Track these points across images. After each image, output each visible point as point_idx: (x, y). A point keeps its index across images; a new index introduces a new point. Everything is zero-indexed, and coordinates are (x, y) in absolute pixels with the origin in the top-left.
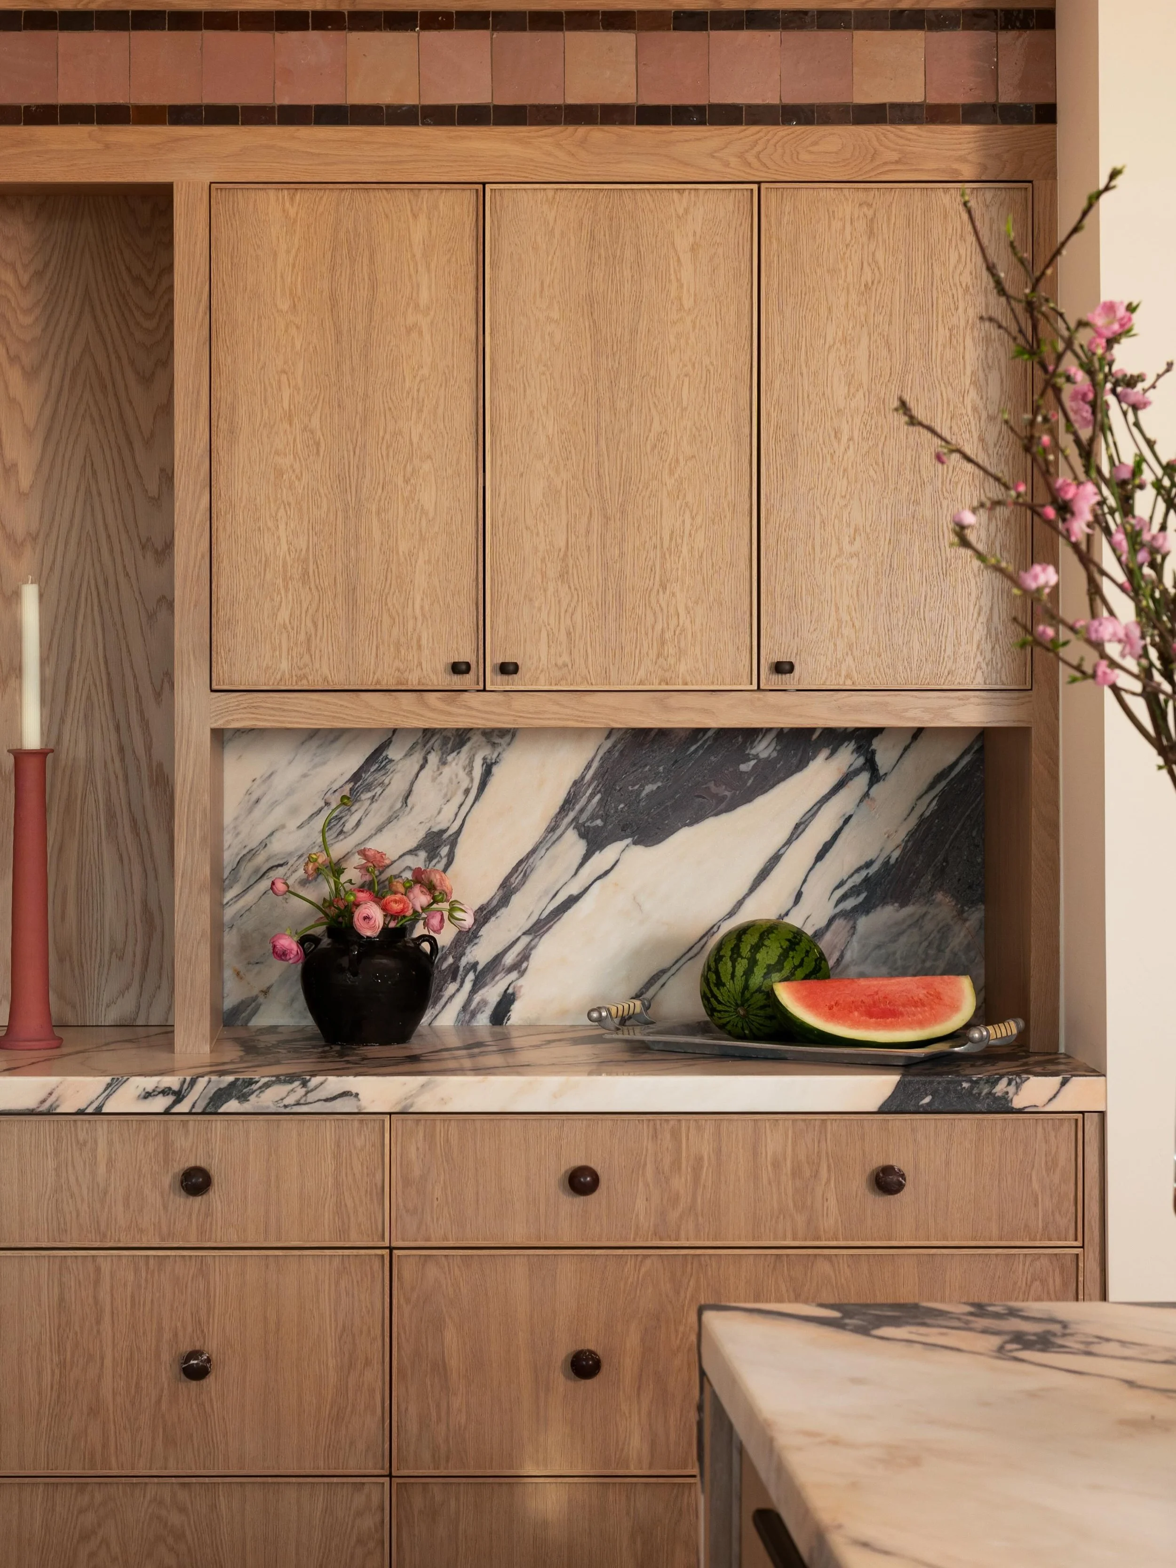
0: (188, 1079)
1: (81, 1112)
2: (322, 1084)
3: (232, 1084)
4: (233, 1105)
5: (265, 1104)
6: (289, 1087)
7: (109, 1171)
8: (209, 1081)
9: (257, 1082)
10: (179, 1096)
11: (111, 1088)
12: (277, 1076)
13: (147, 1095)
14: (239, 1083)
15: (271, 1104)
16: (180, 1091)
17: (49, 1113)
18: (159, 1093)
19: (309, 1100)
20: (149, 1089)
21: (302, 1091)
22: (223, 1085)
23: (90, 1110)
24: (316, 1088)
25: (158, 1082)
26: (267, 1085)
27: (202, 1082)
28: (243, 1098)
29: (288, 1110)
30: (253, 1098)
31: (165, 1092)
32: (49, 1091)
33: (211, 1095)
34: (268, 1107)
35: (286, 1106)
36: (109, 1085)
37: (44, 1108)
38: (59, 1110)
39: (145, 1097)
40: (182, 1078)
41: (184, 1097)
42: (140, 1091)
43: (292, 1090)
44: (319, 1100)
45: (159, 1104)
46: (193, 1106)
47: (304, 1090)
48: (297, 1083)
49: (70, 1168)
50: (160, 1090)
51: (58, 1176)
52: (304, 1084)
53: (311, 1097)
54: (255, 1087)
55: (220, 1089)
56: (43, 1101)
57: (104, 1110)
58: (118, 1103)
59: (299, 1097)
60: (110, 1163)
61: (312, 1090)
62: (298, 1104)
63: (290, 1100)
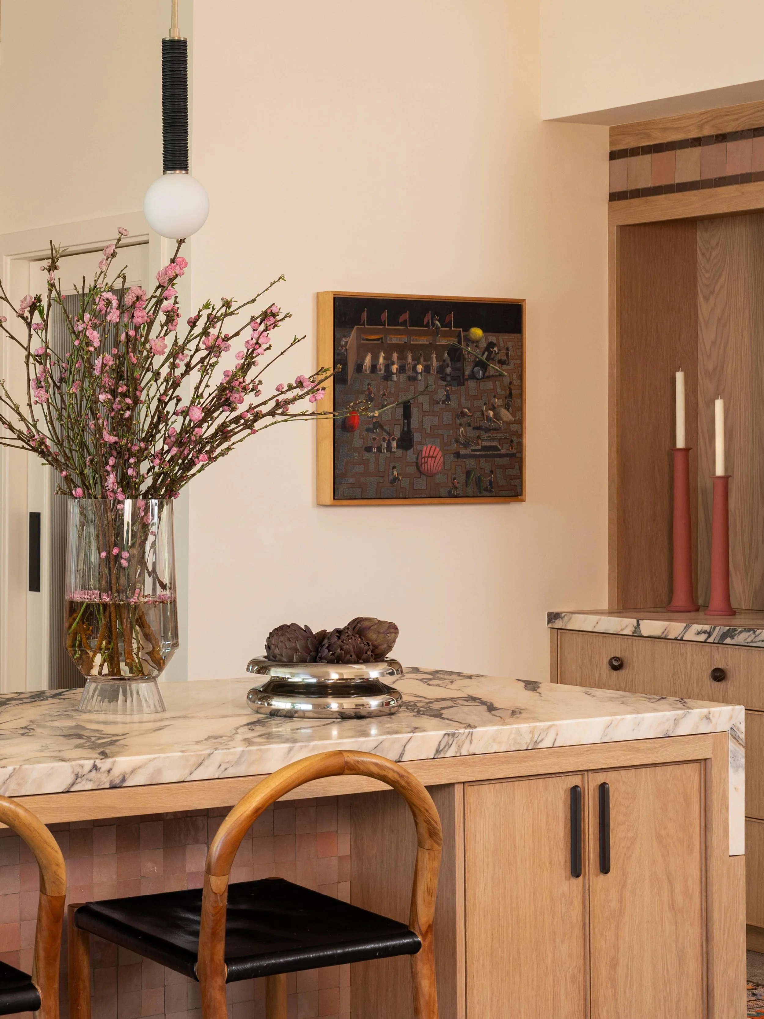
0: (713, 627)
1: (676, 639)
2: (761, 633)
3: (728, 630)
4: (728, 641)
5: (740, 641)
6: (749, 634)
7: (691, 667)
8: (720, 629)
9: (737, 630)
10: (710, 634)
11: (686, 628)
12: (745, 629)
13: (699, 633)
14: (731, 630)
15: (742, 641)
16: (710, 632)
17: (665, 639)
18: (703, 632)
19: (756, 640)
20: (699, 631)
21: (753, 636)
22: (725, 631)
23: (679, 638)
24: (759, 635)
25: (703, 627)
26: (741, 632)
27: (718, 628)
28: (732, 637)
29: (748, 645)
30: (736, 637)
31: (705, 632)
32: (665, 628)
33: (721, 635)
34: (741, 642)
35: (747, 643)
36: (685, 627)
37: (663, 636)
38: (668, 637)
39: (698, 634)
40: (711, 626)
41: (711, 635)
42: (696, 631)
43: (750, 635)
44: (760, 641)
45: (702, 638)
46: (714, 640)
47: (754, 635)
48: (752, 632)
49: (678, 665)
50: (703, 631)
51: (674, 668)
52: (754, 633)
53: (757, 639)
54: (736, 632)
55: (724, 633)
56: (663, 633)
57: (684, 639)
58: (690, 635)
59: (752, 639)
60: (692, 663)
61: (757, 636)
62: (752, 642)
63: (749, 640)
